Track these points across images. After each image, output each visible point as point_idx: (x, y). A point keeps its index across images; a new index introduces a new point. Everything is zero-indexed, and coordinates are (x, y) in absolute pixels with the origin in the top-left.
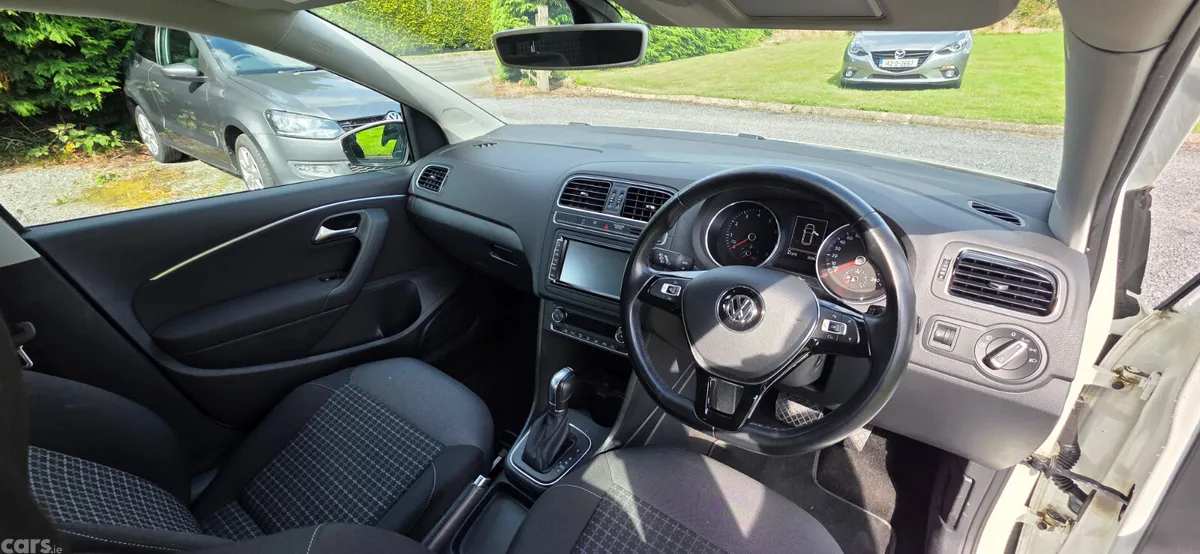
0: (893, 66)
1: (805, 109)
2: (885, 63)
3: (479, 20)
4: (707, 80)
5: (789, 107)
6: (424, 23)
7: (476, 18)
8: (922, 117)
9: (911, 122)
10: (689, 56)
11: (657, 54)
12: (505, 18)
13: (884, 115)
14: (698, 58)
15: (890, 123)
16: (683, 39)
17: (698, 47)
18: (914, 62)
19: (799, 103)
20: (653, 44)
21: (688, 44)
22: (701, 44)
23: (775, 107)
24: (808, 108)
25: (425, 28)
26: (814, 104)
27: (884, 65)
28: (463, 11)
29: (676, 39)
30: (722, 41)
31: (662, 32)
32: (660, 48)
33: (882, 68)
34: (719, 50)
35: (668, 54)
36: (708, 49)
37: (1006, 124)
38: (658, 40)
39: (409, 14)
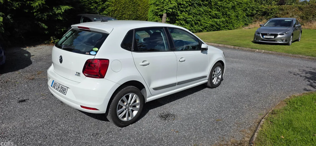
0: (267, 38)
1: (237, 48)
2: (265, 37)
3: (142, 14)
4: (214, 38)
5: (233, 47)
6: (124, 14)
7: (141, 13)
8: (267, 51)
9: (264, 52)
10: (214, 31)
11: (201, 29)
12: (153, 16)
13: (257, 50)
14: (217, 31)
15: (258, 52)
16: (211, 25)
17: (217, 28)
18: (273, 37)
19: (236, 46)
20: (200, 26)
21: (213, 27)
22: (218, 27)
23: (229, 46)
24: (238, 47)
25: (124, 16)
26: (240, 46)
27: (264, 37)
28: (137, 11)
29: (209, 25)
30: (227, 27)
31: (204, 23)
32: (203, 28)
33: (264, 38)
34: (226, 29)
35: (206, 30)
36: (221, 29)
37: (287, 54)
38: (202, 25)
39: (120, 11)
